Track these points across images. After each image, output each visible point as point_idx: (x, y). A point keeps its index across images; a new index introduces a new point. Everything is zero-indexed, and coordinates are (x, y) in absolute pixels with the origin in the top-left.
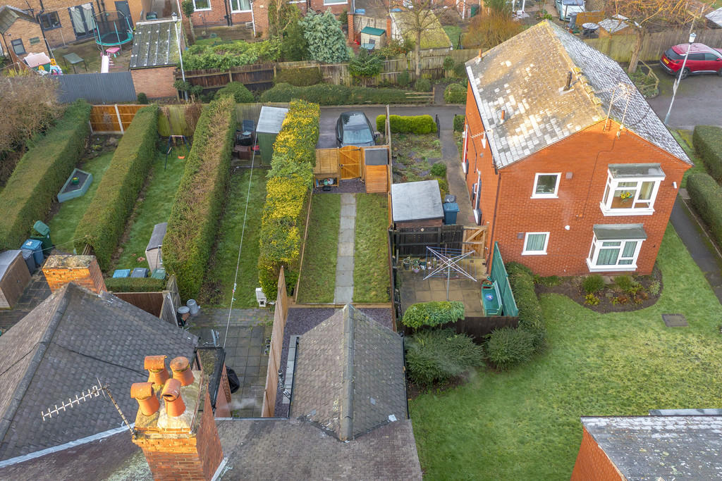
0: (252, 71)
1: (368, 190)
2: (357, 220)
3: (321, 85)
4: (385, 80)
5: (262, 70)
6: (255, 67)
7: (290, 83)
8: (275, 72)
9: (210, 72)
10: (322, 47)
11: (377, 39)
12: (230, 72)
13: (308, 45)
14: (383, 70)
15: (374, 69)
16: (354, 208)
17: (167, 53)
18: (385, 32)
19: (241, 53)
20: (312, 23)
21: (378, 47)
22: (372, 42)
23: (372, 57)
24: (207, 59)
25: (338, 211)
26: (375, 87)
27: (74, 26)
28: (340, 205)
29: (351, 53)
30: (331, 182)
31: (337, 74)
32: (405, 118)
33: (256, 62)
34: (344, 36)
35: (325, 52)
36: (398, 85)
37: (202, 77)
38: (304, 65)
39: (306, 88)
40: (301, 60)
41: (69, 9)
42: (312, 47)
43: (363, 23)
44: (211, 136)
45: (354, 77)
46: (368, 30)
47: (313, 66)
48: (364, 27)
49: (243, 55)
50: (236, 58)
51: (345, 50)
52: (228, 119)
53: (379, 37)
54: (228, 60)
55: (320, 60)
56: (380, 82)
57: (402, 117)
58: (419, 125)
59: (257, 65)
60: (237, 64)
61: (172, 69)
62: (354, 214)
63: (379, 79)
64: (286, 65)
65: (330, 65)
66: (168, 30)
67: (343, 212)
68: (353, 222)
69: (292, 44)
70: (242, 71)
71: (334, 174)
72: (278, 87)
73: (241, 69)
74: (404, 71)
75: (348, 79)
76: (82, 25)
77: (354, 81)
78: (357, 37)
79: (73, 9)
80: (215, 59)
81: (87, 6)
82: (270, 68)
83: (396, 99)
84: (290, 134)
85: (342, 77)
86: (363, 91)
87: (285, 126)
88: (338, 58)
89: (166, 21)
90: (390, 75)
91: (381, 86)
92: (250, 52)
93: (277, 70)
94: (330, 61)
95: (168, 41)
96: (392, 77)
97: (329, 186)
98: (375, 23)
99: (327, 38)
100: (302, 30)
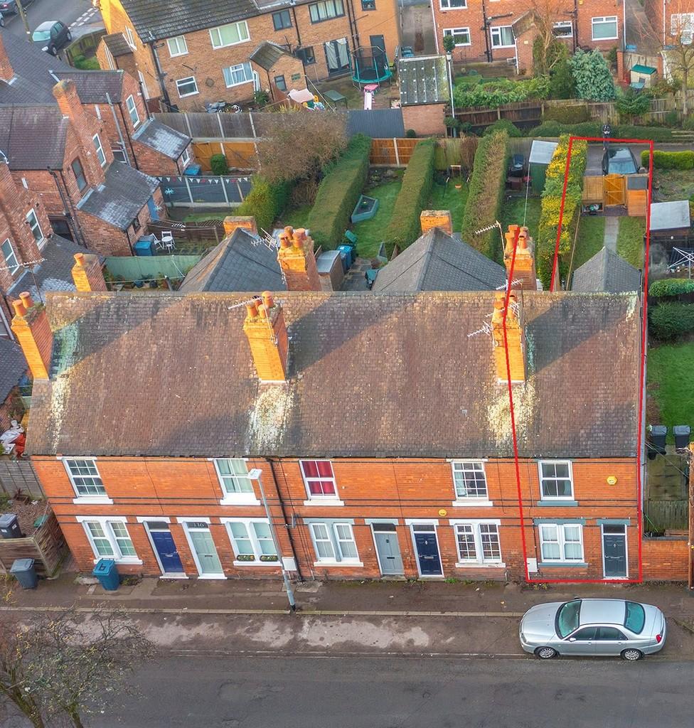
0: (520, 108)
1: (630, 214)
2: (619, 237)
3: (588, 123)
4: (653, 120)
5: (530, 107)
6: (523, 105)
7: (558, 121)
8: (543, 110)
9: (479, 110)
10: (590, 85)
11: (647, 77)
12: (498, 110)
13: (576, 84)
14: (651, 109)
15: (641, 108)
16: (617, 228)
17: (436, 90)
18: (655, 70)
19: (509, 91)
20: (581, 62)
21: (648, 86)
22: (642, 80)
23: (639, 96)
24: (477, 96)
25: (602, 230)
26: (643, 126)
27: (327, 62)
28: (604, 226)
29: (619, 92)
30: (596, 208)
31: (605, 113)
32: (668, 153)
33: (524, 99)
34: (612, 74)
35: (592, 91)
36: (666, 124)
37: (470, 114)
38: (572, 103)
39: (573, 126)
40: (569, 98)
41: (325, 44)
42: (580, 86)
43: (634, 60)
44: (489, 165)
45: (622, 116)
46: (638, 68)
47: (581, 104)
48: (634, 65)
49: (512, 92)
50: (505, 96)
51: (613, 89)
52: (504, 150)
53: (649, 76)
54: (497, 97)
55: (588, 98)
56: (649, 122)
57: (665, 153)
58: (682, 161)
59: (526, 102)
60: (506, 102)
61: (442, 106)
62: (617, 232)
63: (647, 118)
64: (554, 103)
65: (598, 104)
66: (433, 68)
67: (606, 231)
68: (616, 238)
69: (561, 82)
70: (510, 108)
71: (599, 200)
72: (546, 124)
73: (509, 106)
74: (673, 110)
75: (616, 117)
76: (336, 61)
77: (621, 119)
78: (627, 76)
79: (328, 44)
80: (485, 96)
81: (342, 41)
82: (538, 106)
83: (663, 138)
84: (561, 163)
85: (609, 116)
86: (630, 130)
87: (556, 157)
88: (605, 96)
89: (430, 58)
90: (658, 114)
91: (649, 125)
92: (519, 90)
93: (545, 108)
94: (598, 99)
95: (434, 79)
96: (661, 117)
97: (595, 211)
98: (646, 61)
99: (595, 76)
100: (571, 69)
